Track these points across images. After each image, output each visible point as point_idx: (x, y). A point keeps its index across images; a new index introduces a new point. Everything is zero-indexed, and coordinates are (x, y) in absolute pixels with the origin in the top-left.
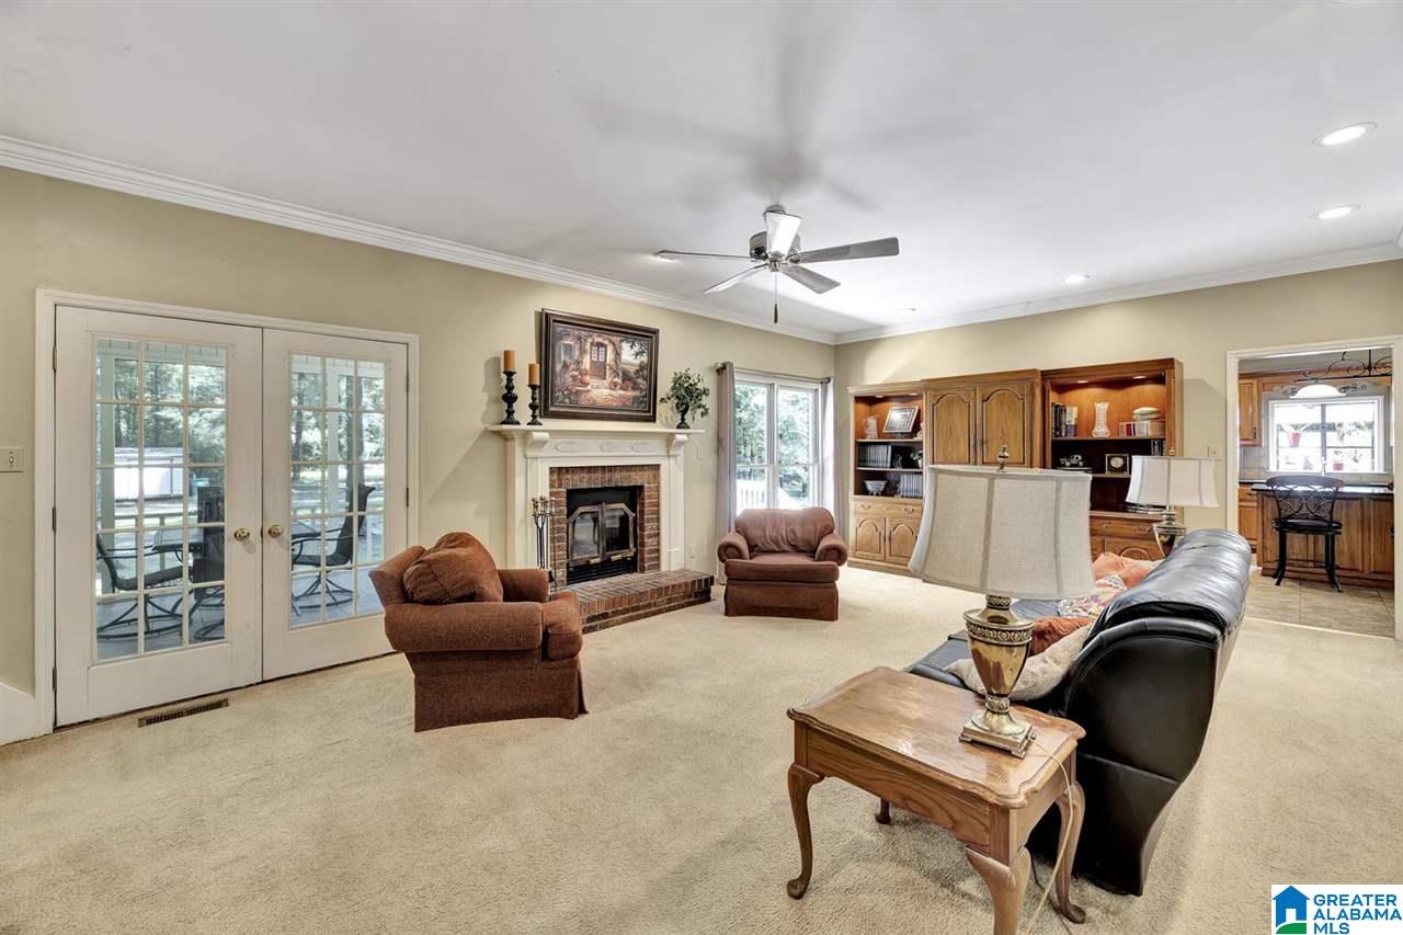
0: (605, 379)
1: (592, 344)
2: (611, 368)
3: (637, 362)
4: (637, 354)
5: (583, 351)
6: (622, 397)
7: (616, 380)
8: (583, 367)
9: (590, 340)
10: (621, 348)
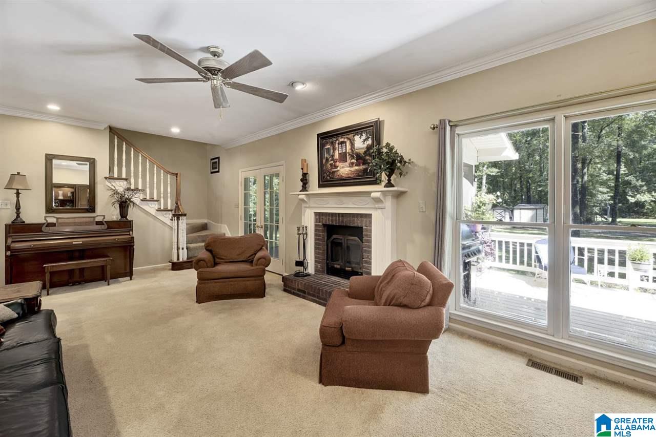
0: (346, 162)
1: (339, 144)
2: (349, 154)
3: (365, 146)
4: (364, 141)
5: (334, 149)
6: (357, 170)
7: (353, 161)
8: (335, 158)
9: (337, 142)
10: (354, 140)
